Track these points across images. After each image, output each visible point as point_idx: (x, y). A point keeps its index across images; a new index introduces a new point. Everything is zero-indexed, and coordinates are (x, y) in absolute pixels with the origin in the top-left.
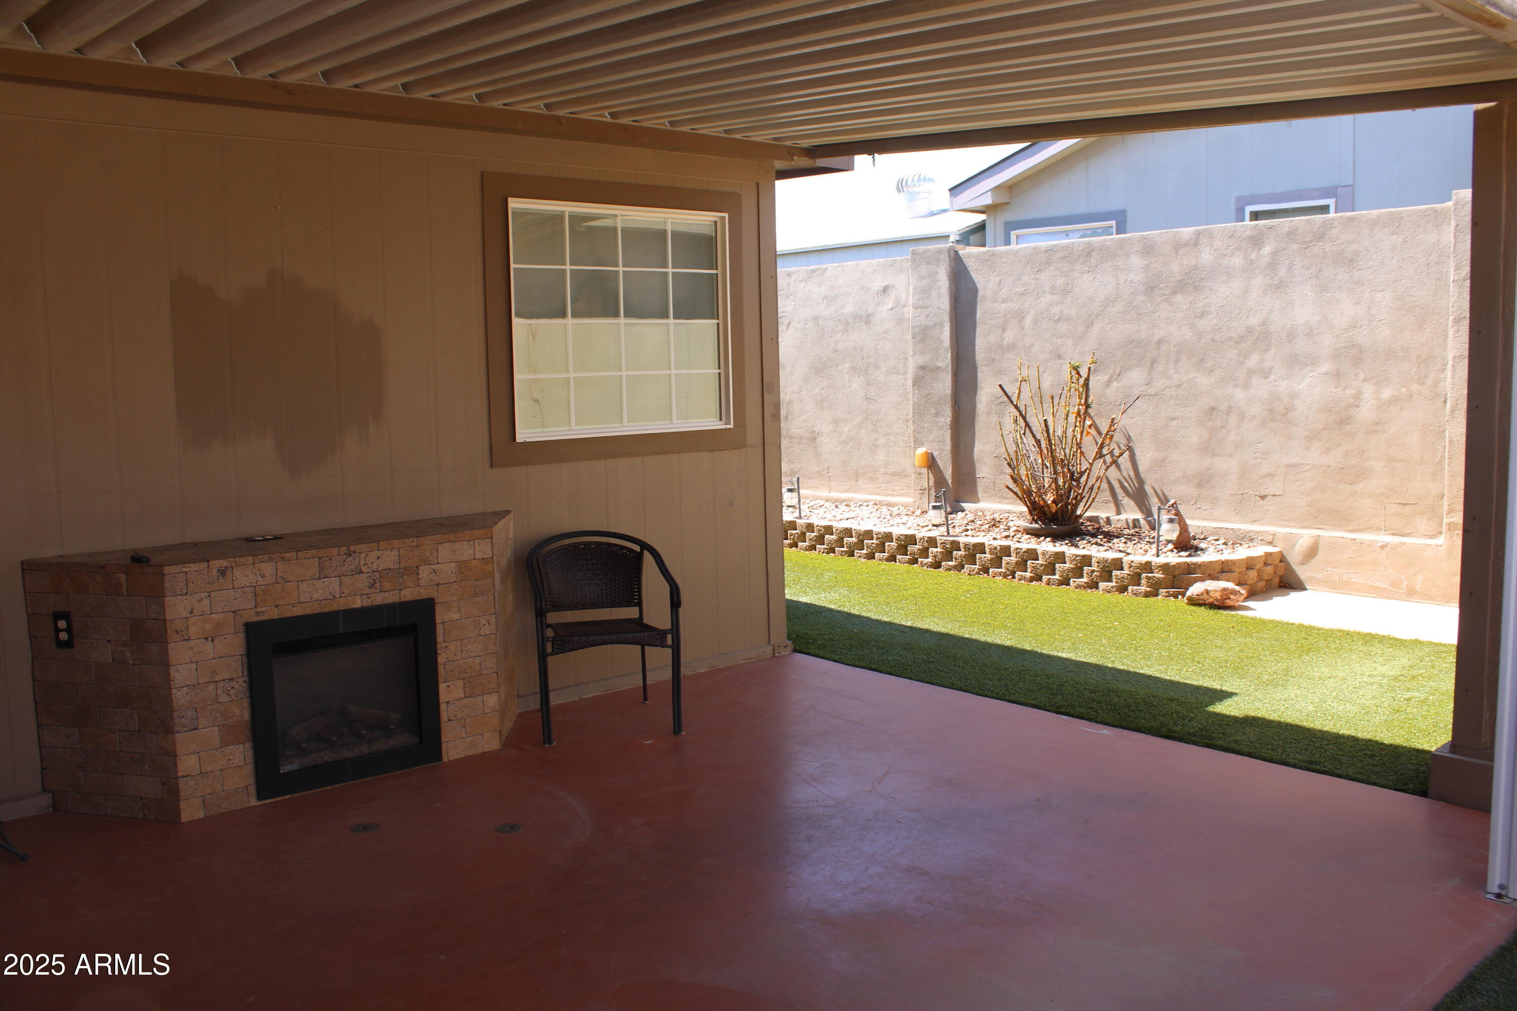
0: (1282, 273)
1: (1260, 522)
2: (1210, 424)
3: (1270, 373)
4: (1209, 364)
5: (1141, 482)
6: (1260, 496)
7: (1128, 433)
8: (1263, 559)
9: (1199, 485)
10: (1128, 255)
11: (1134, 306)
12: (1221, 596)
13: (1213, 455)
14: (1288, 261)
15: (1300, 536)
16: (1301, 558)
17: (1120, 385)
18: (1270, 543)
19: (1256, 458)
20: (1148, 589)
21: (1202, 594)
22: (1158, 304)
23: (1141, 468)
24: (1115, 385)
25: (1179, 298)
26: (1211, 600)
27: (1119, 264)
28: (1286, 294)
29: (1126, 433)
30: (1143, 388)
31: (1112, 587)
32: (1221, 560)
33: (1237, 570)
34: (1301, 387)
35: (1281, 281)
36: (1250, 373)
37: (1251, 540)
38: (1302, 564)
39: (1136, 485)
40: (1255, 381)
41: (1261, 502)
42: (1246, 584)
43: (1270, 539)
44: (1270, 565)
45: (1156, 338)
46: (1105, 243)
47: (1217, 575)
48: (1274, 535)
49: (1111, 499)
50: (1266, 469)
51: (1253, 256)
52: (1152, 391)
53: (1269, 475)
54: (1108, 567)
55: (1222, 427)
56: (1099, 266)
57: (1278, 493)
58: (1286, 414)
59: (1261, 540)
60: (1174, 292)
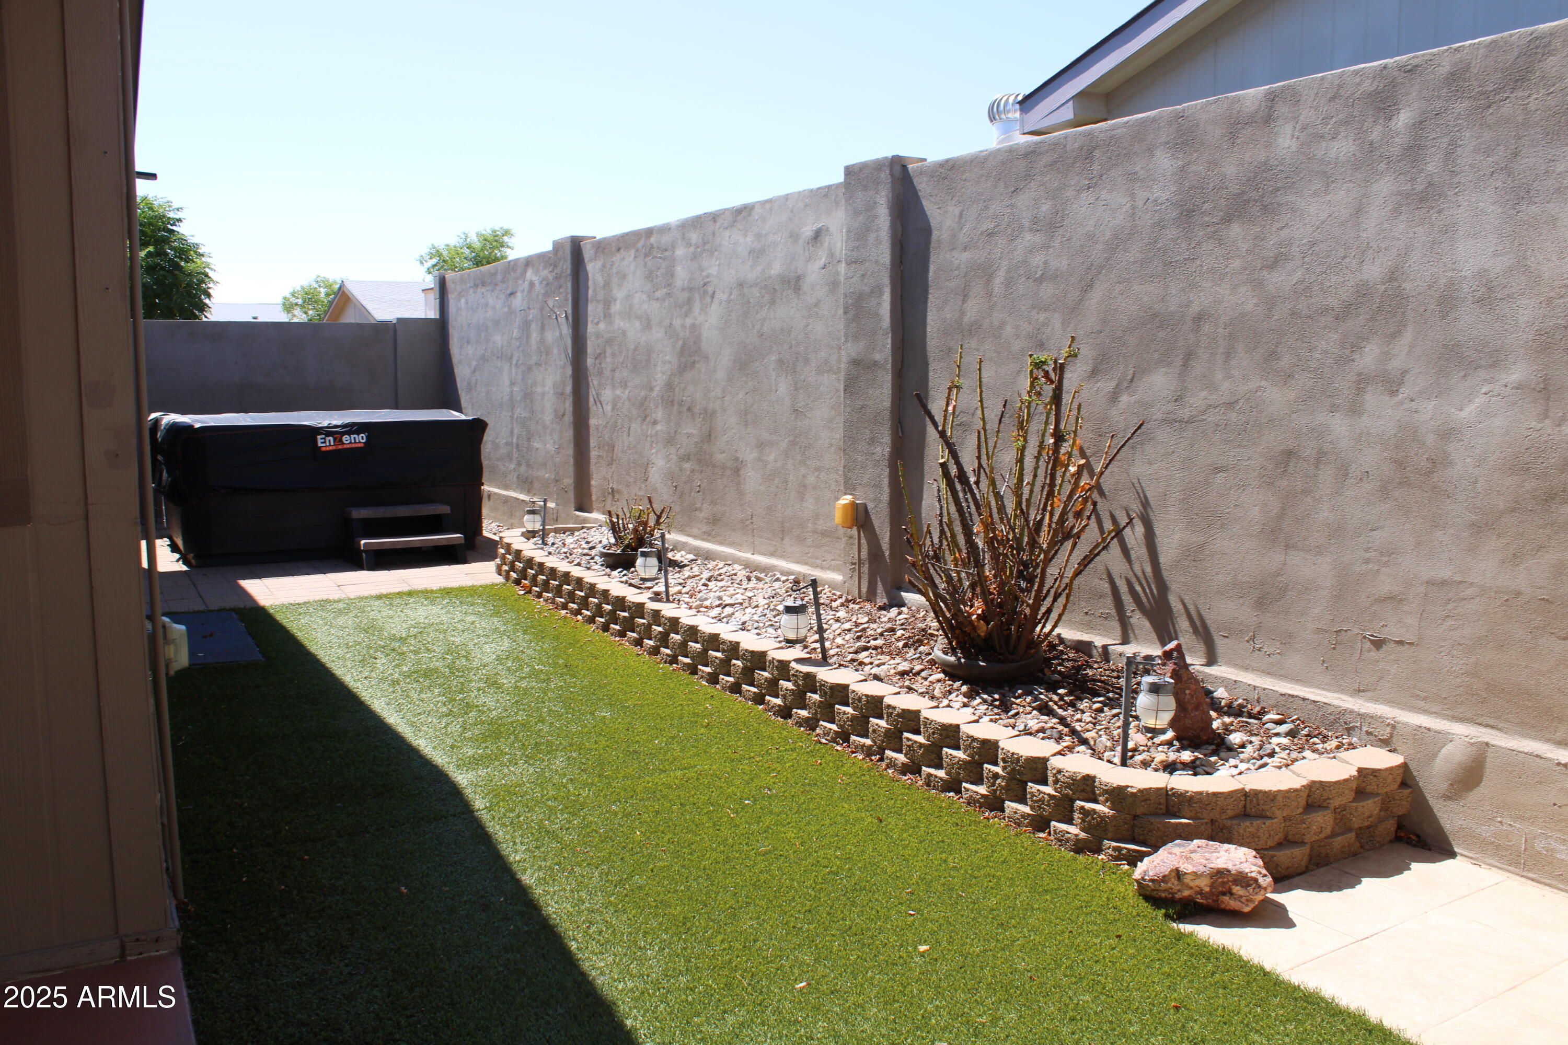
0: (1432, 166)
1: (1369, 694)
2: (1283, 483)
3: (1401, 383)
4: (1286, 361)
5: (1163, 587)
6: (1371, 641)
7: (1143, 492)
8: (1354, 785)
9: (1261, 604)
10: (1150, 150)
11: (1159, 249)
12: (1212, 886)
13: (1287, 547)
14: (1446, 140)
15: (1444, 738)
16: (1444, 786)
17: (1133, 399)
18: (1386, 743)
19: (1367, 561)
20: (1083, 835)
21: (1165, 879)
22: (1199, 243)
23: (1164, 559)
24: (1125, 399)
25: (1235, 230)
26: (1186, 893)
27: (1137, 169)
28: (1440, 212)
29: (1140, 492)
30: (1171, 406)
31: (1023, 816)
32: (1242, 790)
33: (1278, 813)
34: (1463, 414)
35: (1430, 184)
36: (1362, 382)
37: (1349, 730)
38: (1448, 798)
39: (1155, 592)
40: (1372, 398)
41: (1374, 654)
42: (1303, 843)
43: (1385, 733)
44: (1372, 795)
45: (1195, 309)
46: (1115, 132)
47: (1229, 823)
48: (1394, 727)
49: (1114, 613)
50: (1385, 585)
51: (1375, 134)
52: (1185, 413)
53: (1394, 600)
54: (1019, 772)
55: (1305, 492)
56: (1104, 177)
57: (1409, 638)
58: (1430, 473)
59: (1368, 733)
60: (1227, 220)
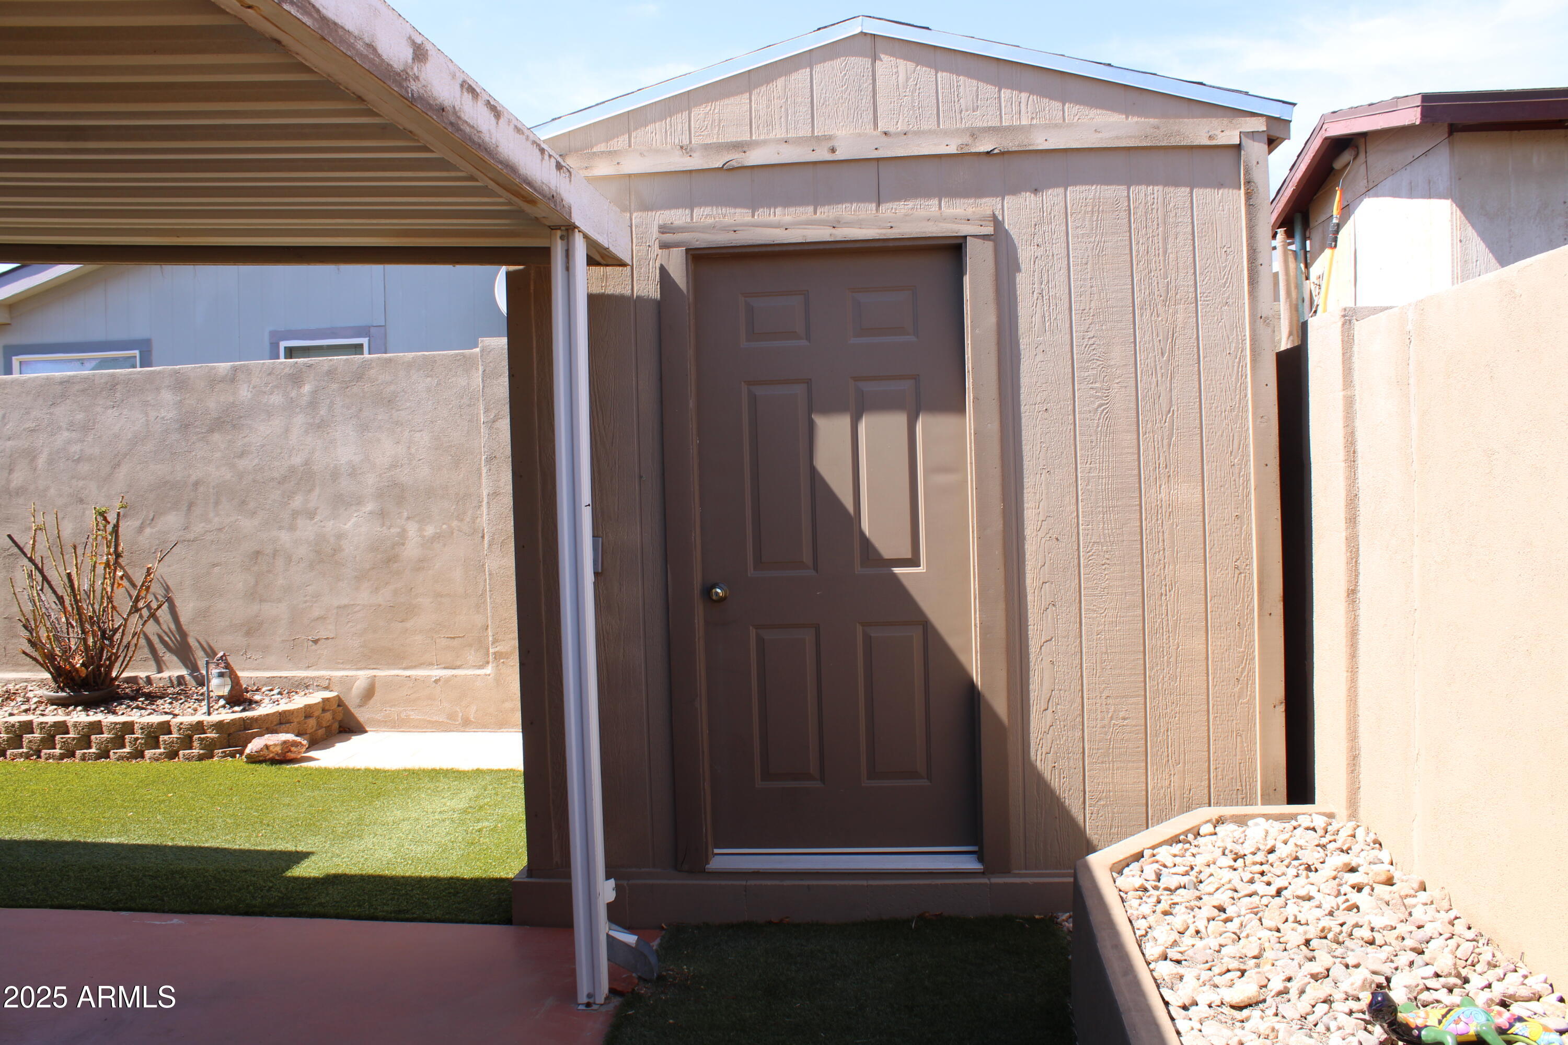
0: (323, 412)
1: (314, 667)
2: (256, 568)
3: (315, 514)
4: (252, 505)
5: (183, 634)
6: (312, 641)
7: (165, 583)
8: (321, 705)
9: (248, 633)
10: (158, 389)
11: (167, 445)
12: (282, 749)
13: (261, 601)
14: (329, 400)
15: (355, 678)
16: (358, 701)
17: (154, 530)
18: (327, 688)
19: (306, 602)
20: (202, 752)
21: (262, 750)
22: (194, 443)
23: (183, 620)
24: (148, 531)
25: (216, 437)
26: (271, 755)
27: (149, 399)
28: (328, 433)
29: (162, 581)
30: (181, 533)
31: (160, 755)
32: (278, 712)
33: (296, 720)
34: (346, 527)
35: (322, 420)
36: (295, 514)
37: (307, 687)
38: (360, 706)
39: (179, 638)
40: (301, 522)
41: (314, 647)
42: (306, 734)
43: (326, 684)
44: (328, 710)
45: (194, 478)
46: (132, 376)
47: (275, 727)
48: (330, 679)
49: (150, 656)
50: (317, 612)
51: (293, 394)
52: (191, 536)
53: (322, 618)
54: (153, 732)
55: (269, 571)
56: (125, 402)
57: (331, 635)
58: (333, 555)
59: (317, 686)
60: (211, 431)
